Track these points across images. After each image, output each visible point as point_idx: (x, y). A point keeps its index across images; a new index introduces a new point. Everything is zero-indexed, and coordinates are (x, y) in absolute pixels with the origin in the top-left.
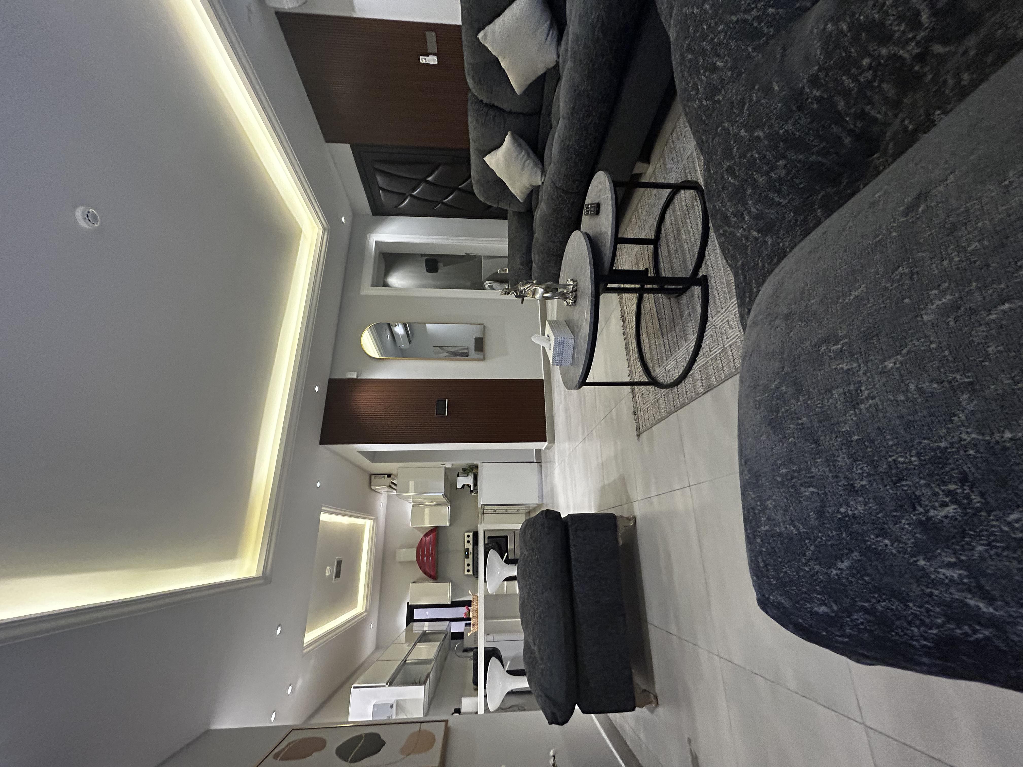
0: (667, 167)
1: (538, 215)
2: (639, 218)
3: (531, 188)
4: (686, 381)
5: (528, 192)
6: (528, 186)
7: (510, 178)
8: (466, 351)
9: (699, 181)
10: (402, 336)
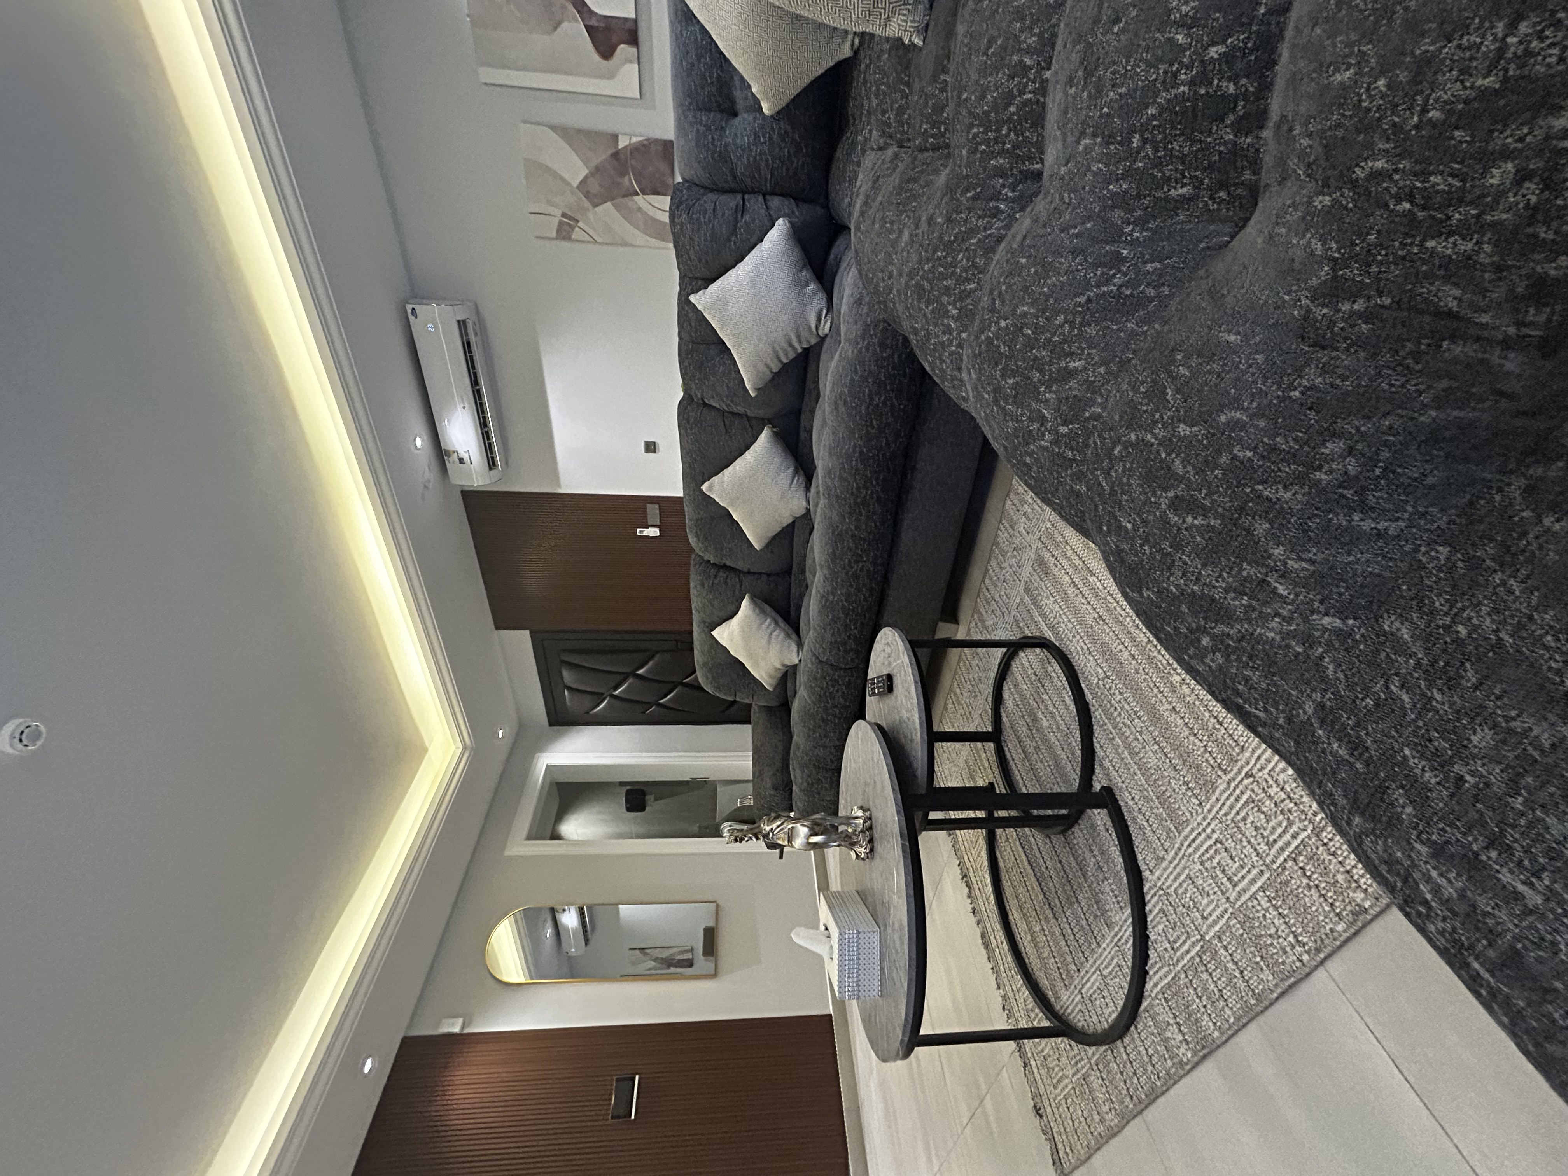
0: (987, 623)
1: (796, 706)
2: (959, 703)
3: (784, 669)
4: (1140, 1026)
5: (780, 675)
6: (779, 666)
7: (750, 656)
8: (688, 956)
9: (1046, 635)
10: (575, 931)
